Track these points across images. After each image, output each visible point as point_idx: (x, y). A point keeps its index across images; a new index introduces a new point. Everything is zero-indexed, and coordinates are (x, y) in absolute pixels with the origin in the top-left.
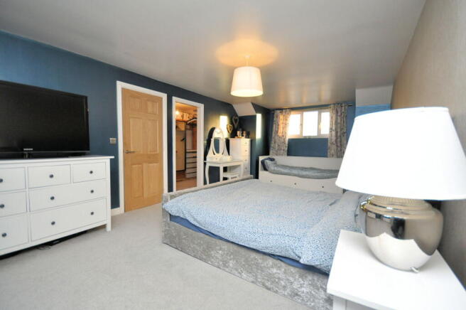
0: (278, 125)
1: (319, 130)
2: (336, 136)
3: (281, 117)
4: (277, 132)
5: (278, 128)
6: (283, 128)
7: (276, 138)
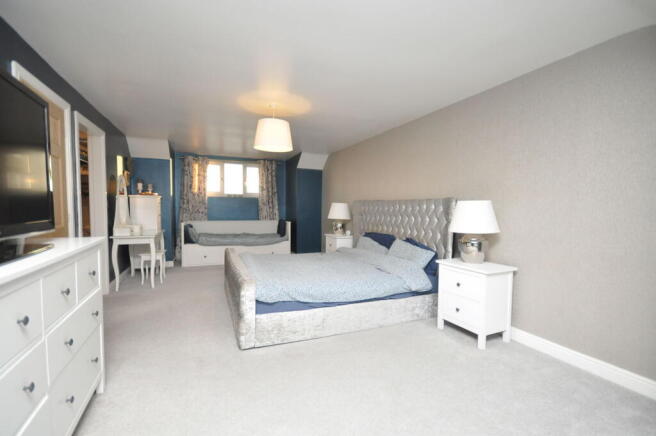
0: (192, 177)
1: (245, 188)
2: (268, 196)
3: (196, 167)
4: (191, 187)
5: (192, 182)
6: (200, 182)
7: (190, 195)
